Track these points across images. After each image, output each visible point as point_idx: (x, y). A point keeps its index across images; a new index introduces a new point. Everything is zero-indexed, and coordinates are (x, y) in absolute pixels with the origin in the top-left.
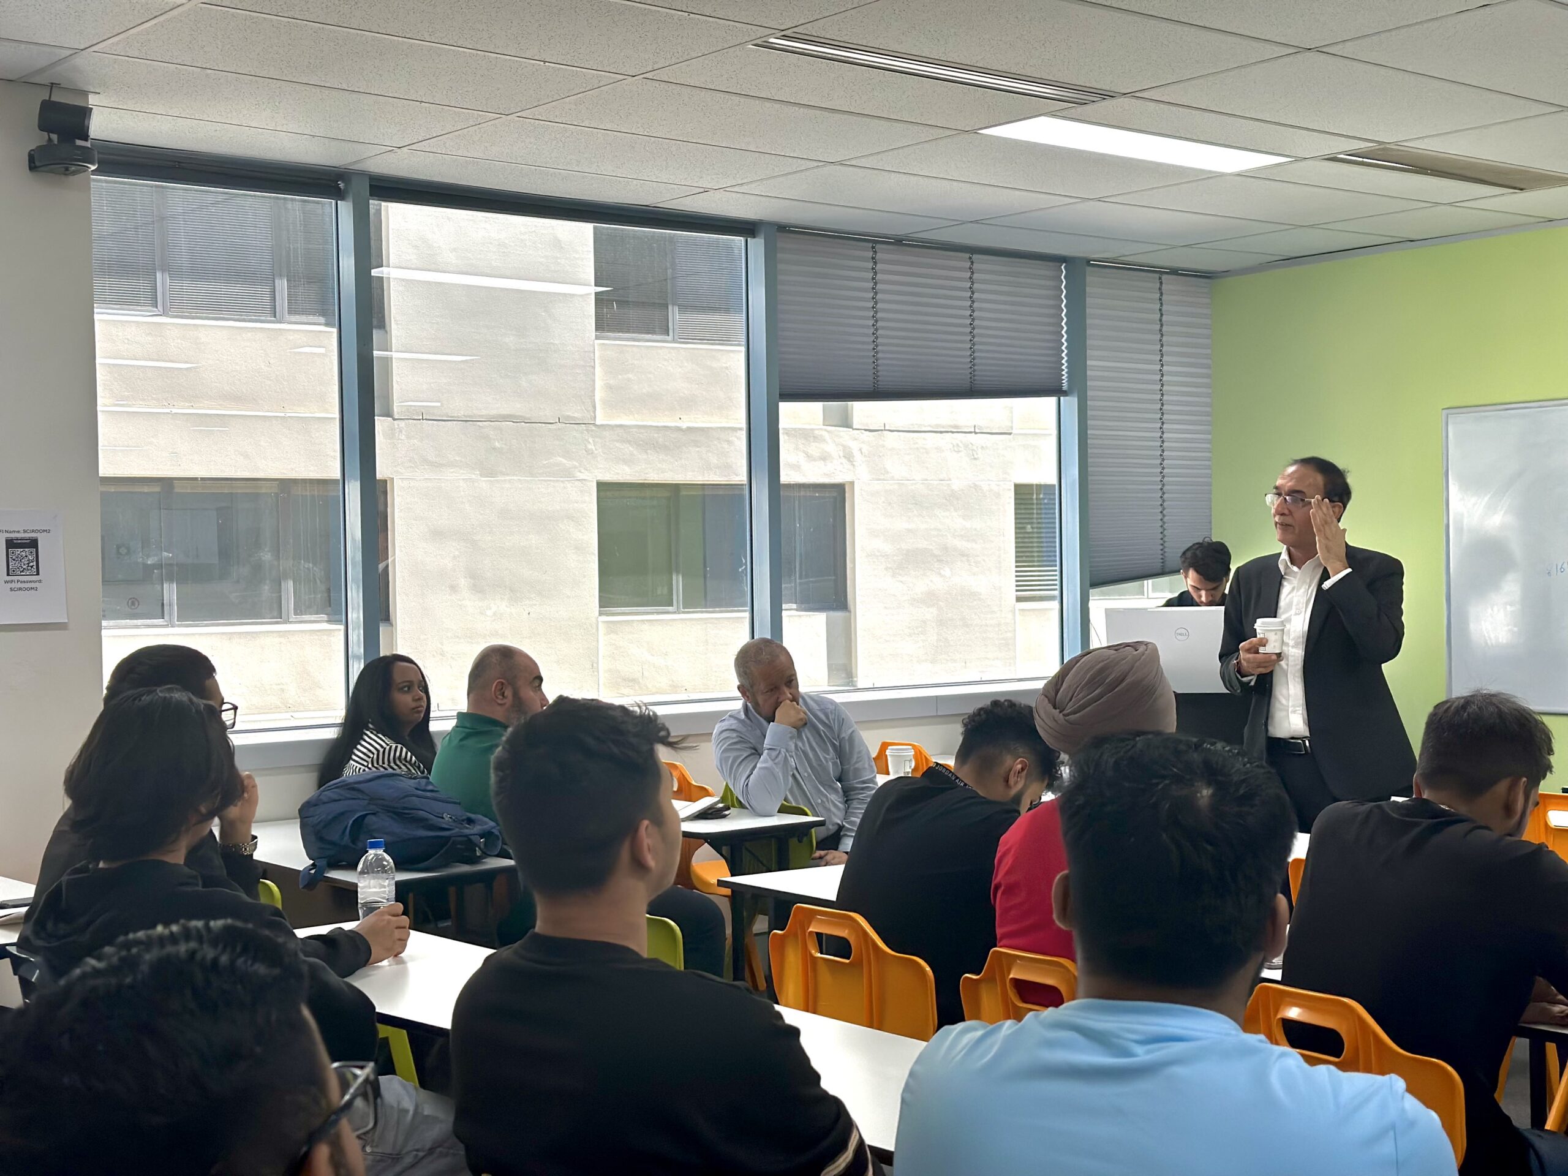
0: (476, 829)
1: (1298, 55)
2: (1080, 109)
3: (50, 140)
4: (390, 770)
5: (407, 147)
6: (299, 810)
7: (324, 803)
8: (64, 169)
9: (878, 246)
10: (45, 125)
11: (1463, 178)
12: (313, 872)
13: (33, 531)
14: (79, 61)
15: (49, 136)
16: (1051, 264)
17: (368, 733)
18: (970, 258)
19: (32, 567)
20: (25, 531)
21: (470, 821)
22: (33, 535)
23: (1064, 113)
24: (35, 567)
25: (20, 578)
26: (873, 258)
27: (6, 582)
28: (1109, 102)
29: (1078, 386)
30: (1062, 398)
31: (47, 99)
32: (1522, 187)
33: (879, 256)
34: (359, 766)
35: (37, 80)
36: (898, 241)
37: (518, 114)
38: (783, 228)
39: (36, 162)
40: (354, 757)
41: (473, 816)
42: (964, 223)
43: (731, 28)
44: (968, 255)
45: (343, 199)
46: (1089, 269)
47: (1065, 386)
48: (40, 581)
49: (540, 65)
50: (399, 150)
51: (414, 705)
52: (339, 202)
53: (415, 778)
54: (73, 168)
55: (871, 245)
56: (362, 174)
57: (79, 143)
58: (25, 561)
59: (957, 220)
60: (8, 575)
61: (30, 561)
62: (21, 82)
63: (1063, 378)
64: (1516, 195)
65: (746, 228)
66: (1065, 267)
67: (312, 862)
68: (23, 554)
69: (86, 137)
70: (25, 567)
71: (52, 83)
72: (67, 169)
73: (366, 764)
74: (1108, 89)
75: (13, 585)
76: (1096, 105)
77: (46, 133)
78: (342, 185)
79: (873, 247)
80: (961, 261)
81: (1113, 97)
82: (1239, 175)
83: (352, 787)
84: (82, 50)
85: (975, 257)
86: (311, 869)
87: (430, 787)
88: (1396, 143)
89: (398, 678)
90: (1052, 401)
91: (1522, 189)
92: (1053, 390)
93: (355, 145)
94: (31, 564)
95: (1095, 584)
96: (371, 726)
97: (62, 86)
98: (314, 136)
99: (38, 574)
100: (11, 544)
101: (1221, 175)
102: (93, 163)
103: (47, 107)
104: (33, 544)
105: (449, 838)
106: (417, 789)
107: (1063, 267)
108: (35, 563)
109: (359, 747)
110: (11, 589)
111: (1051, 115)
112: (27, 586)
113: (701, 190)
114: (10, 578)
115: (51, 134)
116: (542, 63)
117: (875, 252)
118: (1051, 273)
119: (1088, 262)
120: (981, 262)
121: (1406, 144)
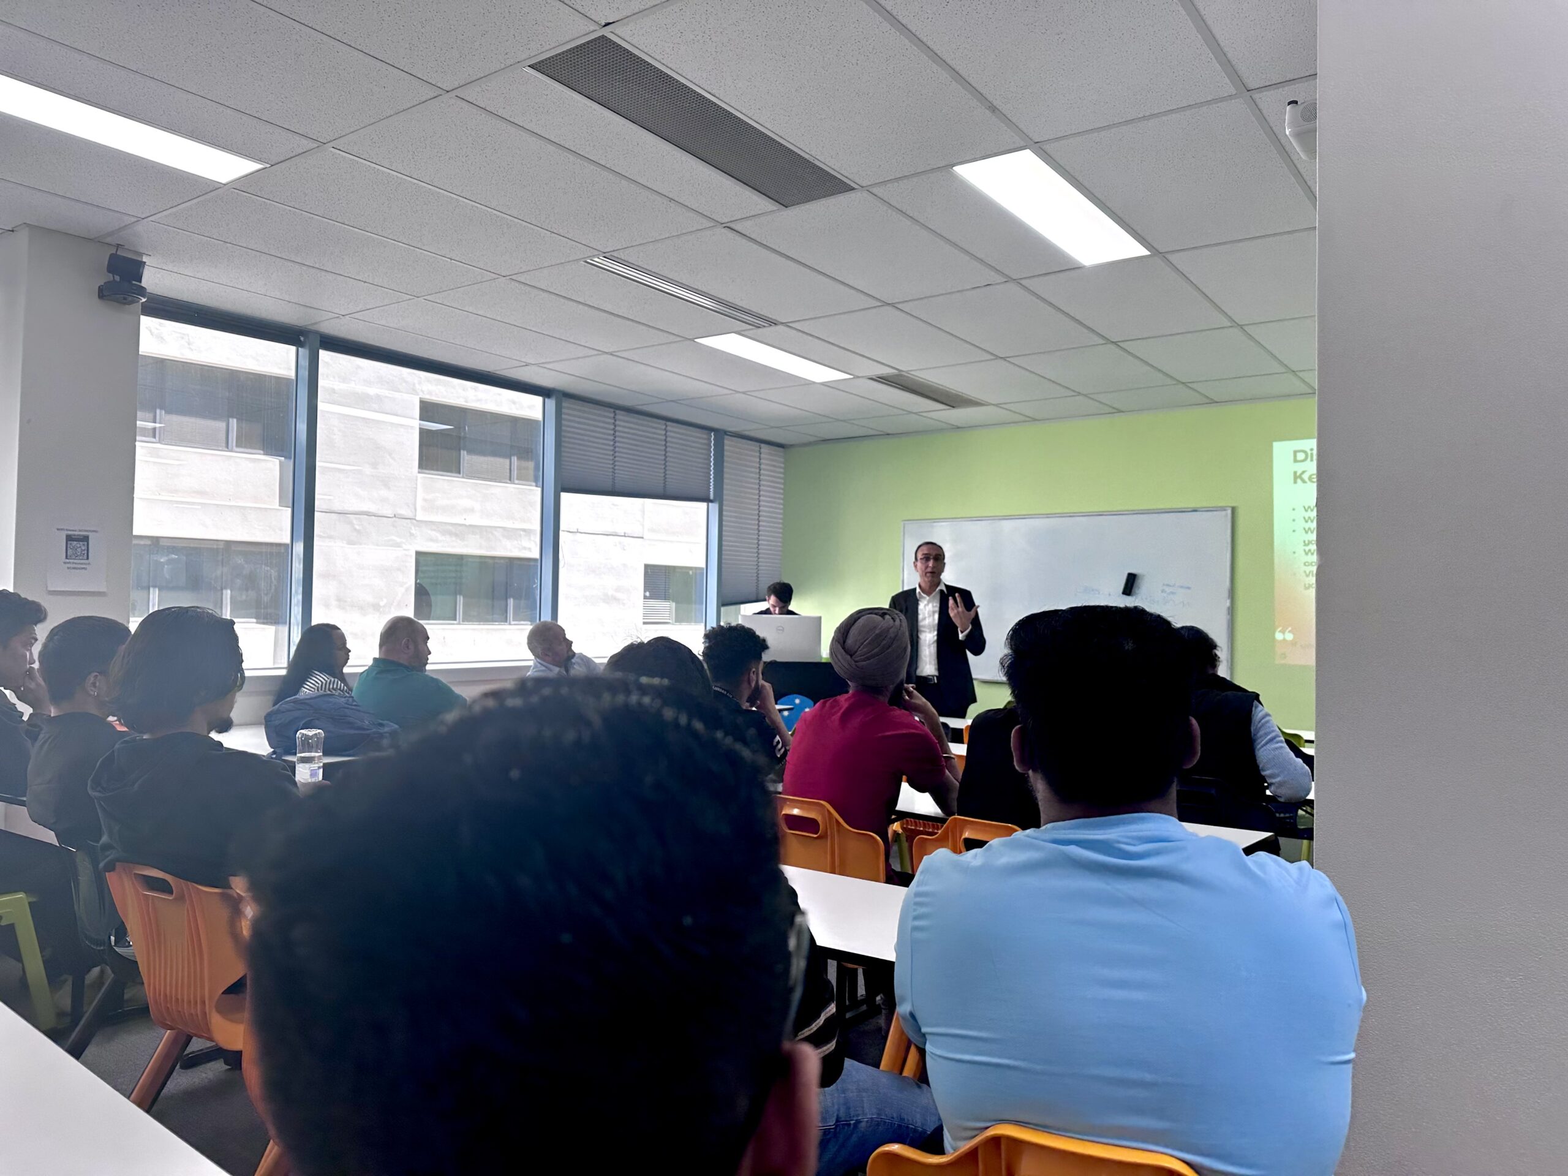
0: (386, 729)
1: (882, 308)
2: (756, 331)
3: (114, 279)
4: (329, 692)
5: (349, 316)
6: (266, 717)
7: (283, 712)
9: (616, 411)
10: (111, 270)
11: (929, 398)
12: (274, 756)
13: (86, 531)
14: (140, 228)
15: (114, 277)
16: (706, 432)
17: (311, 674)
18: (666, 424)
19: (84, 554)
20: (80, 531)
21: (381, 725)
22: (86, 533)
23: (746, 333)
24: (86, 554)
25: (75, 561)
26: (614, 418)
27: (65, 563)
28: (774, 328)
29: (719, 498)
30: (710, 504)
31: (114, 252)
32: (954, 406)
33: (617, 417)
34: (308, 691)
35: (109, 240)
36: (629, 410)
37: (425, 297)
38: (566, 395)
39: (104, 293)
41: (381, 721)
42: (668, 401)
43: (574, 247)
44: (665, 422)
45: (302, 346)
46: (726, 437)
47: (712, 497)
48: (89, 564)
49: (447, 261)
50: (341, 317)
52: (300, 349)
53: (345, 697)
54: (130, 299)
55: (612, 410)
56: (316, 333)
57: (135, 283)
58: (79, 550)
59: (665, 399)
60: (67, 558)
61: (82, 550)
62: (97, 241)
63: (711, 493)
64: (948, 411)
65: (546, 392)
66: (714, 434)
67: (272, 750)
68: (78, 545)
69: (140, 280)
70: (79, 554)
71: (118, 244)
72: (125, 299)
73: (313, 690)
74: (776, 319)
75: (69, 565)
77: (111, 275)
78: (302, 339)
79: (614, 412)
80: (661, 424)
81: (776, 324)
82: (823, 384)
83: (303, 702)
84: (143, 219)
85: (669, 423)
86: (272, 755)
87: (355, 703)
88: (907, 372)
90: (704, 505)
91: (953, 407)
92: (705, 499)
93: (315, 312)
94: (83, 552)
95: (724, 605)
97: (125, 247)
98: (290, 302)
99: (88, 558)
101: (814, 383)
102: (145, 298)
103: (113, 258)
104: (86, 539)
105: (368, 735)
106: (346, 703)
107: (712, 434)
108: (86, 552)
109: (309, 681)
110: (68, 568)
111: (739, 333)
112: (79, 566)
113: (525, 364)
114: (67, 561)
115: (115, 276)
116: (449, 260)
117: (615, 415)
118: (705, 436)
119: (726, 433)
120: (671, 426)
121: (912, 373)
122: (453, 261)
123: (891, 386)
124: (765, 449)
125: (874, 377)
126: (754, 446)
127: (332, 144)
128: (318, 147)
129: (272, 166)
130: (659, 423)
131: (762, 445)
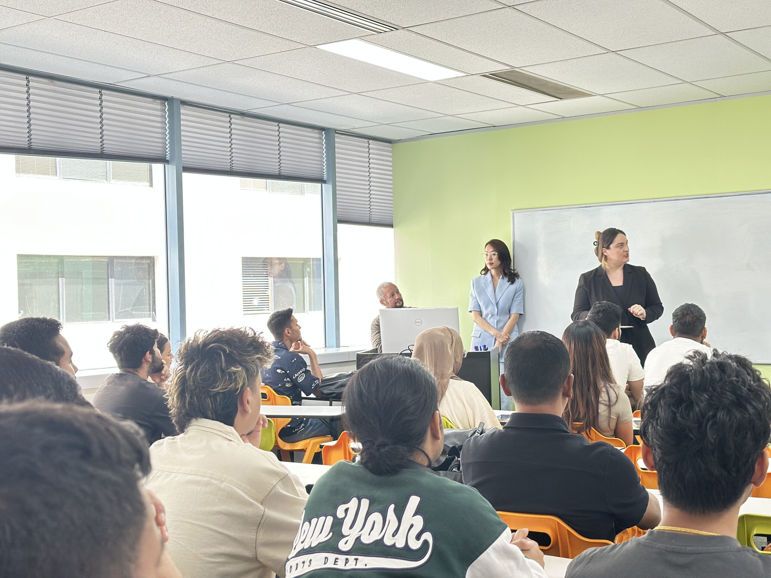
1: (503, 10)
2: (377, 36)
9: (232, 116)
11: (537, 91)
16: (318, 131)
18: (278, 125)
23: (367, 38)
26: (230, 122)
28: (395, 32)
32: (561, 98)
33: (233, 120)
36: (242, 114)
46: (336, 135)
55: (228, 115)
64: (555, 103)
66: (324, 133)
74: (397, 24)
76: (387, 33)
79: (229, 116)
80: (274, 126)
81: (397, 29)
82: (435, 82)
85: (281, 125)
88: (518, 68)
91: (561, 99)
101: (427, 82)
111: (360, 38)
117: (231, 119)
118: (317, 136)
119: (336, 131)
120: (284, 128)
121: (524, 69)
123: (503, 81)
124: (373, 144)
125: (487, 74)
126: (364, 143)
131: (370, 141)
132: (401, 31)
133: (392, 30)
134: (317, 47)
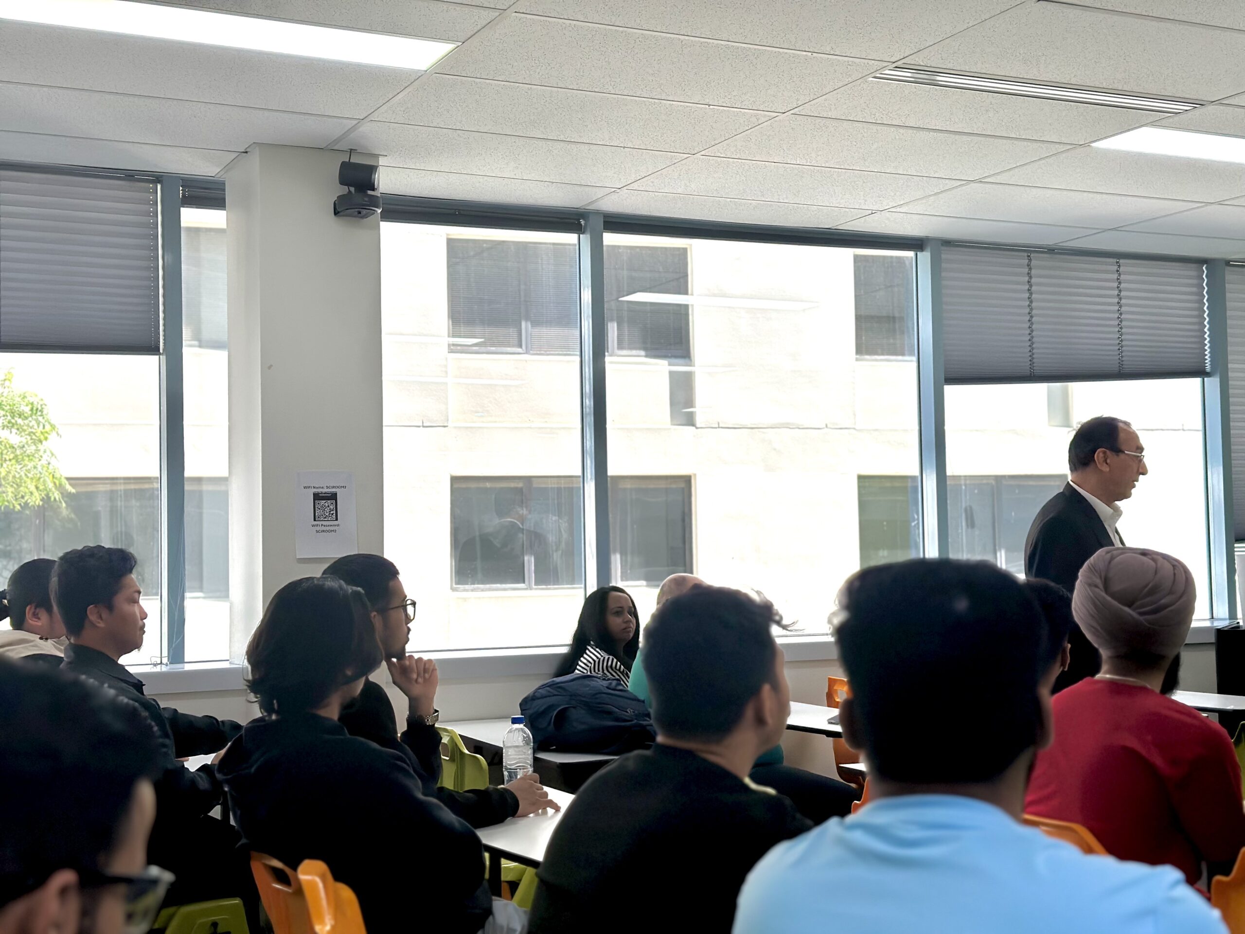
3: (350, 192)
5: (626, 187)
7: (538, 699)
8: (357, 213)
9: (1034, 256)
10: (343, 181)
13: (333, 487)
15: (349, 189)
17: (589, 648)
18: (1117, 262)
19: (332, 514)
20: (328, 487)
22: (334, 490)
23: (1164, 122)
24: (334, 514)
25: (324, 523)
26: (1028, 265)
27: (313, 526)
29: (1220, 368)
30: (1205, 379)
31: (348, 160)
33: (1033, 263)
35: (340, 146)
36: (1052, 251)
37: (703, 153)
38: (948, 243)
39: (338, 209)
40: (578, 667)
42: (1105, 231)
44: (1115, 260)
45: (583, 233)
46: (1226, 269)
47: (1208, 368)
48: (338, 525)
49: (704, 108)
50: (618, 191)
51: (624, 626)
52: (581, 235)
54: (364, 212)
55: (1026, 254)
56: (597, 213)
57: (370, 192)
58: (327, 510)
59: (1097, 229)
60: (315, 520)
61: (331, 510)
62: (328, 149)
63: (1206, 361)
65: (916, 244)
66: (1206, 268)
68: (327, 505)
69: (373, 189)
70: (327, 514)
71: (351, 150)
72: (360, 213)
74: (1194, 97)
75: (318, 528)
76: (1191, 113)
77: (346, 187)
78: (583, 222)
79: (1028, 256)
80: (1108, 265)
81: (1202, 105)
83: (559, 686)
84: (363, 119)
85: (1121, 261)
87: (619, 688)
89: (612, 605)
90: (1197, 381)
92: (1198, 372)
93: (587, 189)
94: (332, 512)
96: (592, 643)
97: (358, 151)
99: (337, 519)
100: (317, 497)
102: (378, 207)
103: (345, 166)
104: (333, 497)
105: (629, 728)
106: (608, 688)
107: (1204, 268)
108: (334, 512)
109: (582, 659)
110: (317, 531)
112: (328, 528)
113: (870, 212)
114: (316, 523)
115: (350, 187)
116: (707, 106)
117: (1030, 260)
118: (1194, 273)
119: (1228, 263)
122: (711, 107)
127: (513, 9)
128: (500, 15)
129: (464, 43)
130: (1106, 264)
132: (1210, 108)
133: (1196, 107)
134: (1093, 145)
